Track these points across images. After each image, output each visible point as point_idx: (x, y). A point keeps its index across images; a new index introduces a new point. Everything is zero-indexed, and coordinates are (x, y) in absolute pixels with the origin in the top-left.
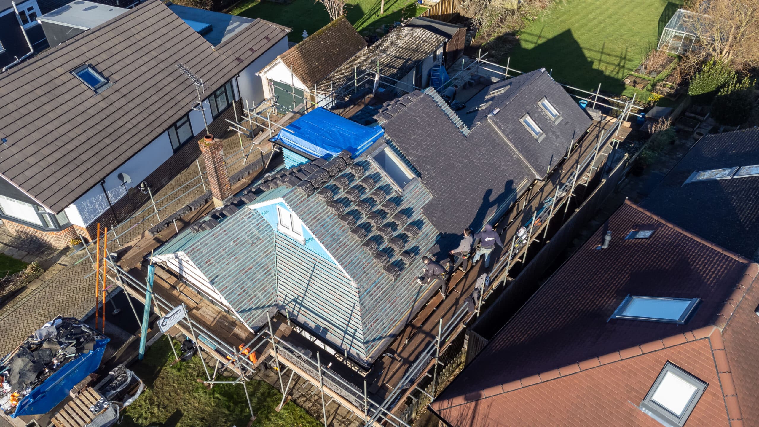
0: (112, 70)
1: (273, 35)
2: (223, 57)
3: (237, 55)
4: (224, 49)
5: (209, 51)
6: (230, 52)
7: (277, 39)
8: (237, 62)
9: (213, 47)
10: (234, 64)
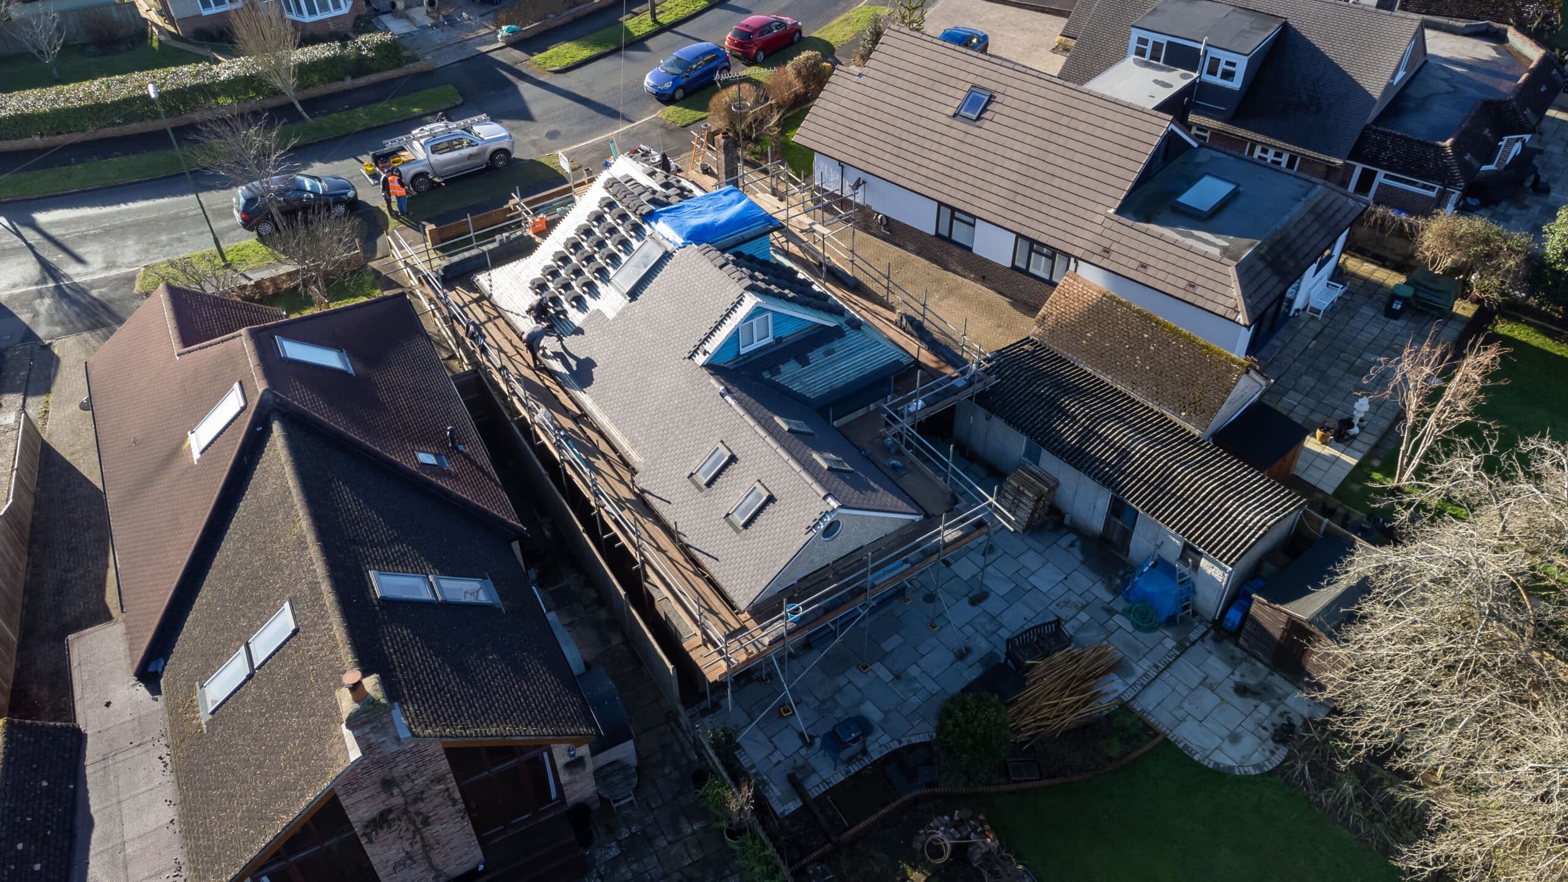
0: (997, 118)
1: (1209, 295)
2: (1099, 229)
3: (1114, 247)
4: (1116, 226)
5: (1100, 209)
6: (1115, 236)
7: (1199, 302)
8: (1098, 250)
9: (1112, 211)
10: (1090, 246)
